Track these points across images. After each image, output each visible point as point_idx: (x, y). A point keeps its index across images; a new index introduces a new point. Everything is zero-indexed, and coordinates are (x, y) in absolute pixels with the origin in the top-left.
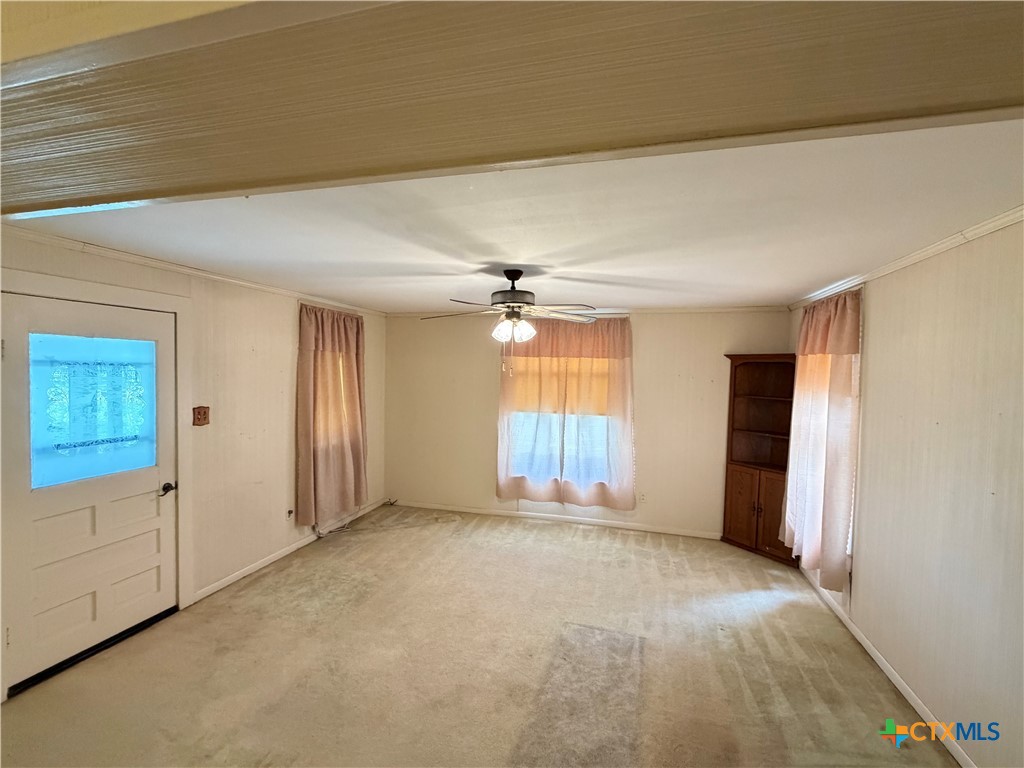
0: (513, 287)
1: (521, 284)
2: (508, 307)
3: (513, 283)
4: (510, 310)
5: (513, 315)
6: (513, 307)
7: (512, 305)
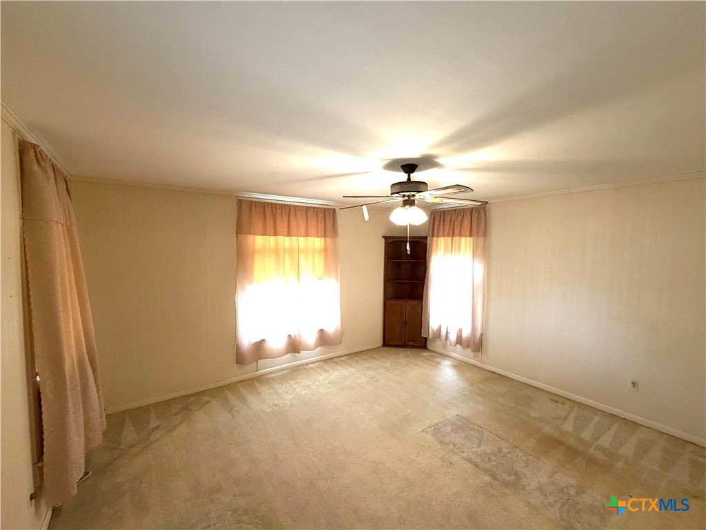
0: (409, 179)
1: (416, 176)
3: (409, 176)
5: (409, 202)
6: (409, 196)
7: (408, 193)
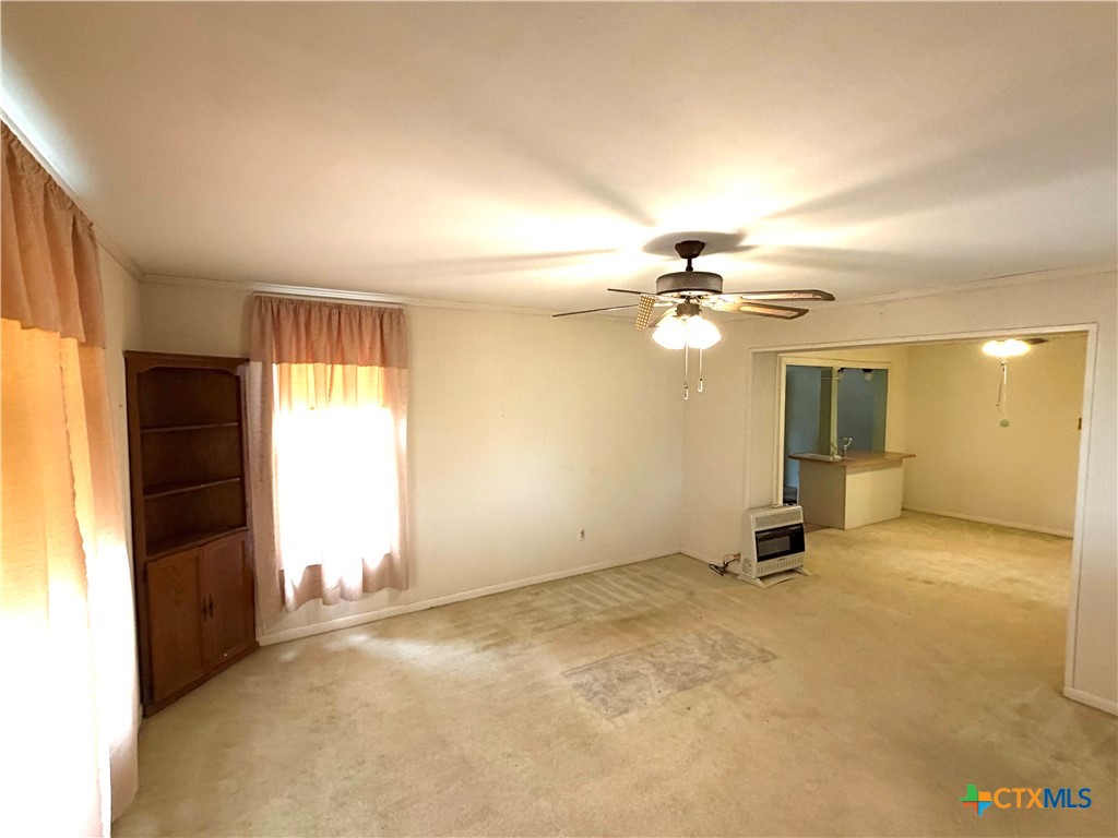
0: (689, 268)
2: (683, 297)
3: (690, 263)
4: (682, 301)
5: (688, 309)
6: (689, 298)
7: (686, 293)
